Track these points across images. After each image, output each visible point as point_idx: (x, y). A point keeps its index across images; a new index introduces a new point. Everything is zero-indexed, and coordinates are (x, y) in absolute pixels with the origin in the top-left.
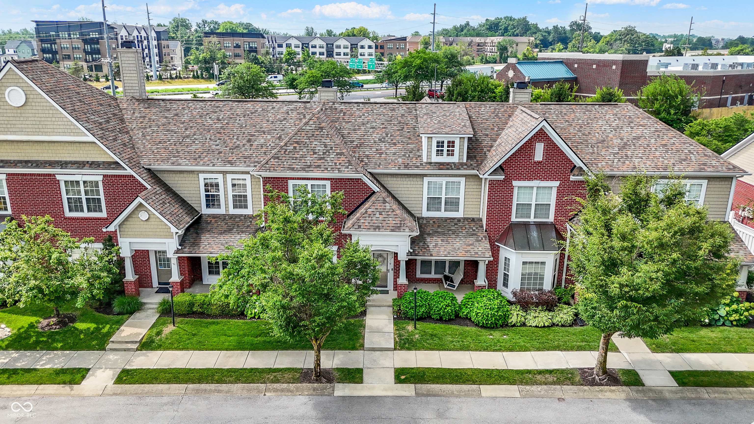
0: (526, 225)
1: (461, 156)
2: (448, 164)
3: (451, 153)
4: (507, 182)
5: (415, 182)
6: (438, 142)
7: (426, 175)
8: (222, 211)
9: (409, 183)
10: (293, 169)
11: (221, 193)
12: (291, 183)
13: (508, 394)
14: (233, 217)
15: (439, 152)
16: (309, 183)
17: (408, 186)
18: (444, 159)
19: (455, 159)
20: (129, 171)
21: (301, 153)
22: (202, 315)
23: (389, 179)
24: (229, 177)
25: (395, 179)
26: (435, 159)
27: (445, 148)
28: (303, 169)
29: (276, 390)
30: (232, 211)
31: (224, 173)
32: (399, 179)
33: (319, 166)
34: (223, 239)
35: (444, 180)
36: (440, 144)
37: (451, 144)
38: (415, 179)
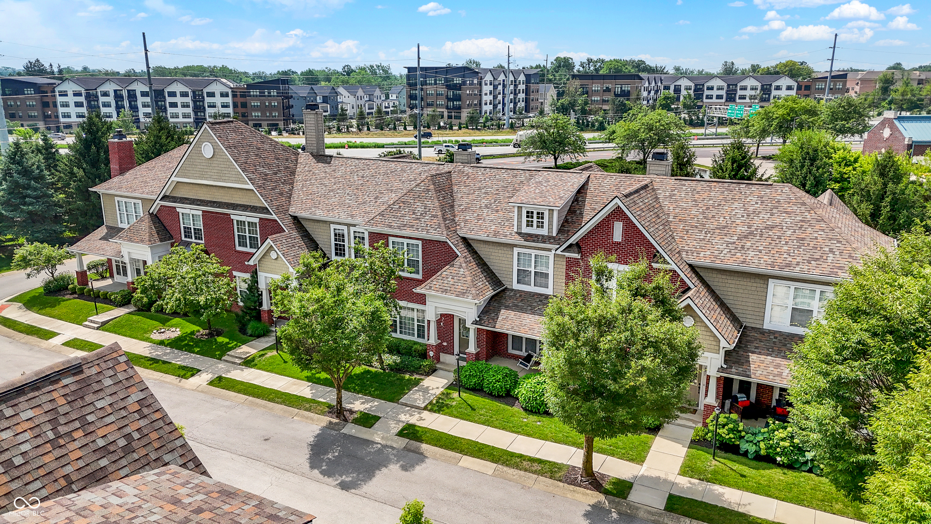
1: (550, 229)
2: (537, 236)
3: (540, 225)
5: (506, 251)
6: (528, 212)
7: (516, 246)
9: (500, 251)
10: (390, 227)
11: (346, 244)
12: (391, 240)
13: (483, 470)
15: (529, 224)
16: (406, 241)
17: (500, 255)
18: (534, 230)
19: (544, 232)
20: (274, 217)
21: (403, 212)
23: (482, 246)
24: (352, 229)
25: (487, 246)
26: (525, 230)
27: (535, 220)
28: (399, 228)
29: (303, 416)
31: (349, 225)
32: (491, 247)
33: (412, 226)
35: (534, 252)
36: (530, 215)
37: (541, 215)
38: (505, 249)
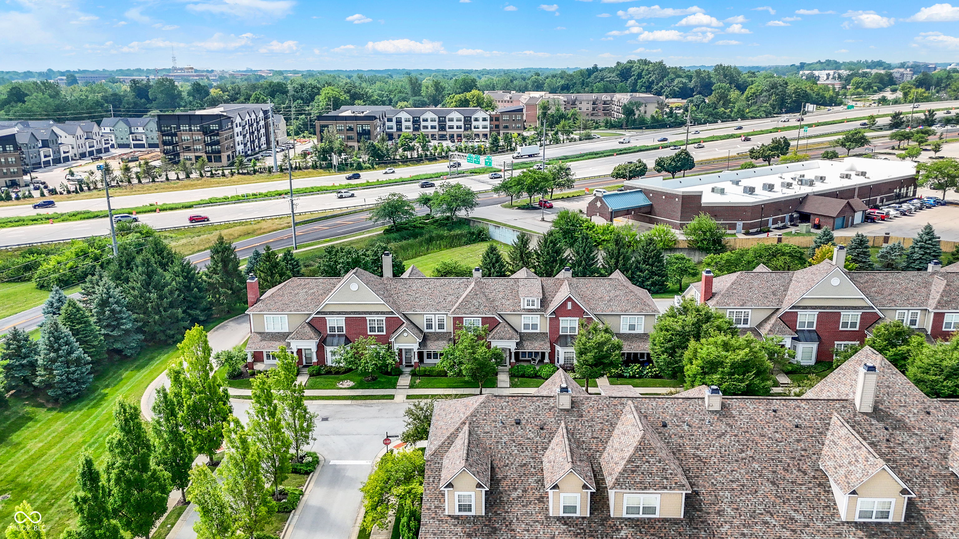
0: (566, 336)
1: (537, 306)
2: (532, 309)
3: (533, 305)
4: (557, 318)
5: (519, 317)
7: (523, 314)
8: (433, 330)
9: (515, 318)
10: (465, 313)
11: (433, 323)
12: (464, 319)
14: (437, 333)
15: (528, 305)
16: (472, 319)
18: (531, 307)
19: (535, 307)
20: (397, 315)
21: (469, 306)
22: (429, 376)
23: (506, 316)
24: (437, 316)
25: (509, 316)
26: (526, 307)
27: (531, 303)
28: (470, 314)
30: (438, 330)
31: (435, 314)
32: (511, 316)
33: (477, 312)
34: (436, 343)
35: (531, 316)
36: (528, 301)
37: (533, 301)
